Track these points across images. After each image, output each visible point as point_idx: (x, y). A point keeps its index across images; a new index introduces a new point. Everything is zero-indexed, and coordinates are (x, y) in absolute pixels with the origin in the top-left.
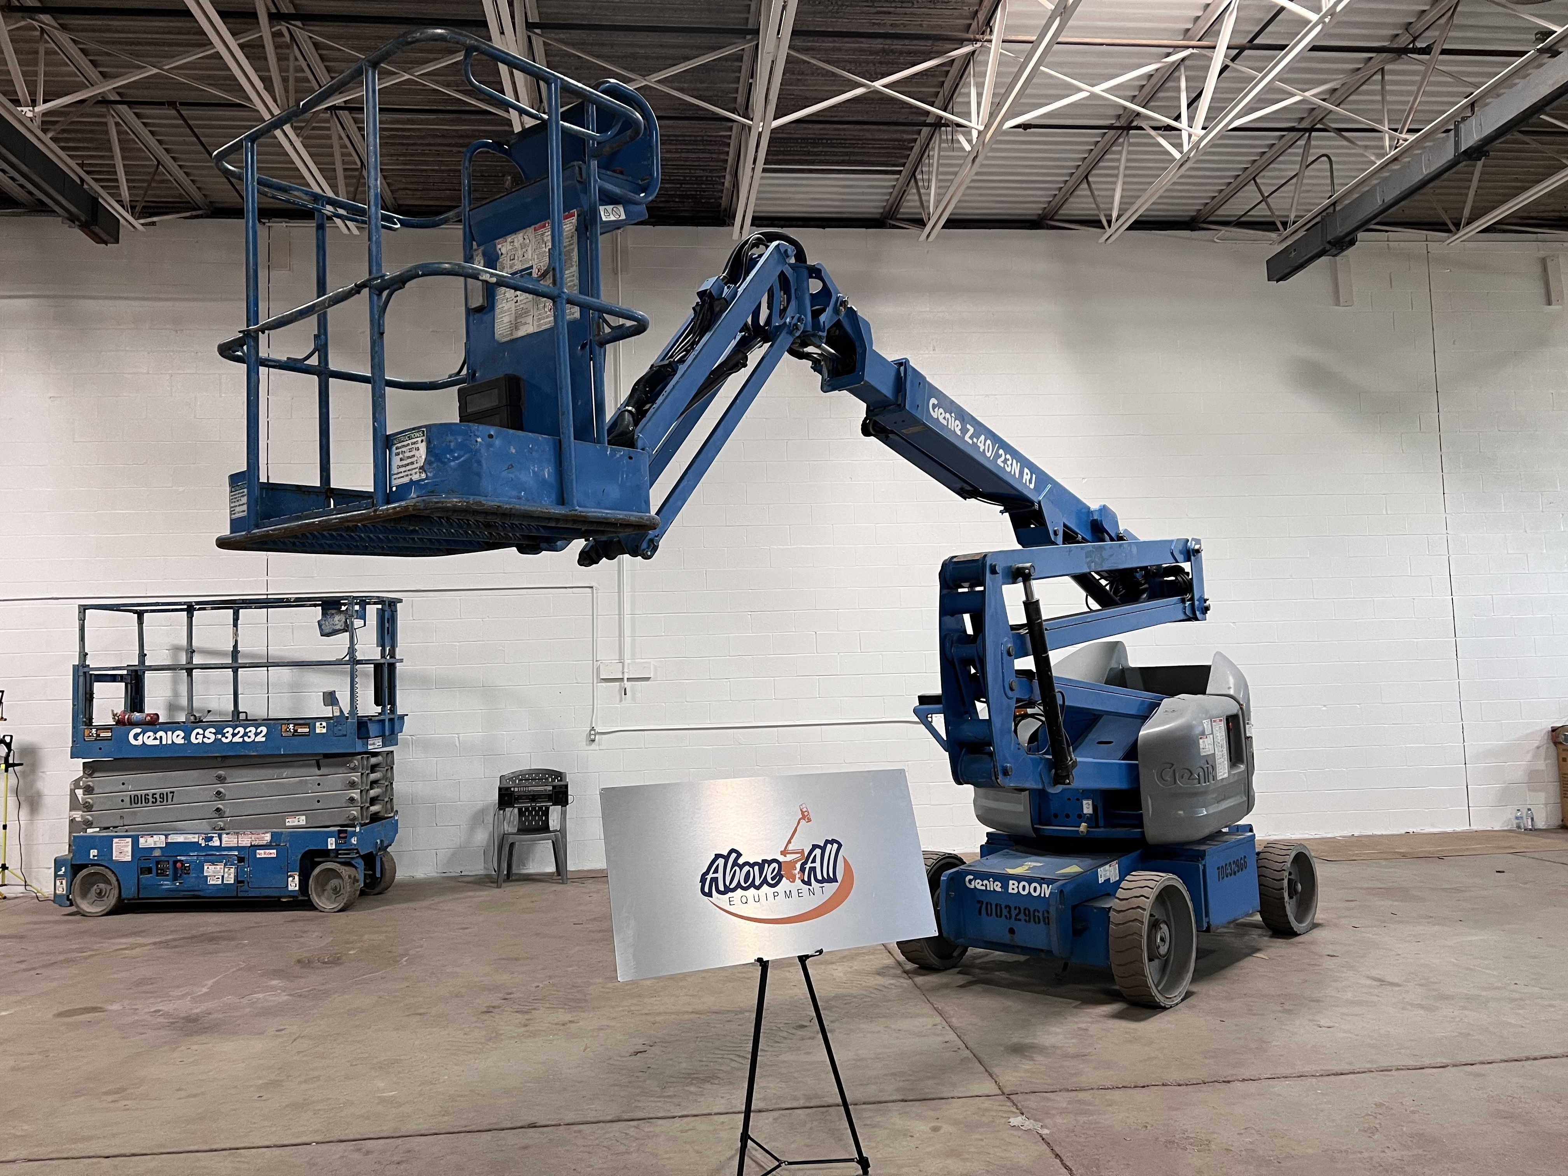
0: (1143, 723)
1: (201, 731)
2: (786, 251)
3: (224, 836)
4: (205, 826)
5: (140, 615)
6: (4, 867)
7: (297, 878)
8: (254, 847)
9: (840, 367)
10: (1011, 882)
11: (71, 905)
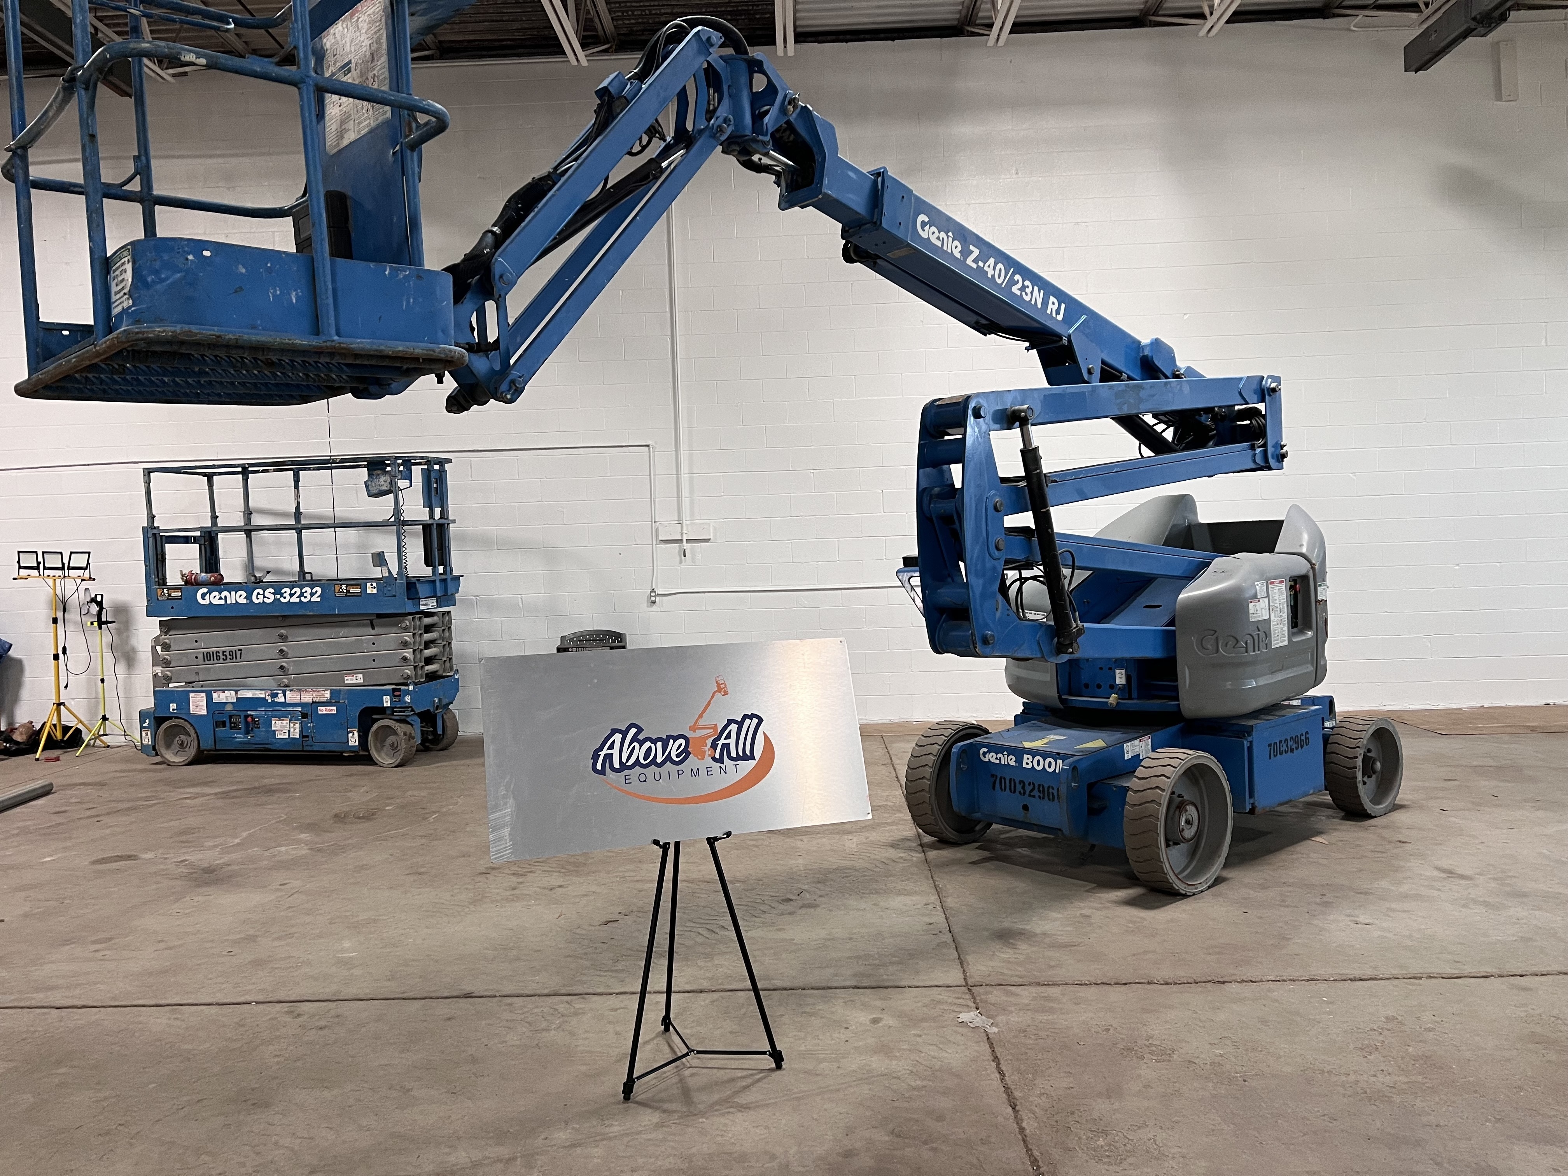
0: (1184, 587)
1: (261, 591)
2: (709, 39)
3: (288, 693)
4: (270, 682)
5: (210, 477)
6: (104, 718)
7: (356, 734)
8: (316, 704)
9: (800, 180)
10: (1025, 756)
11: (157, 755)
